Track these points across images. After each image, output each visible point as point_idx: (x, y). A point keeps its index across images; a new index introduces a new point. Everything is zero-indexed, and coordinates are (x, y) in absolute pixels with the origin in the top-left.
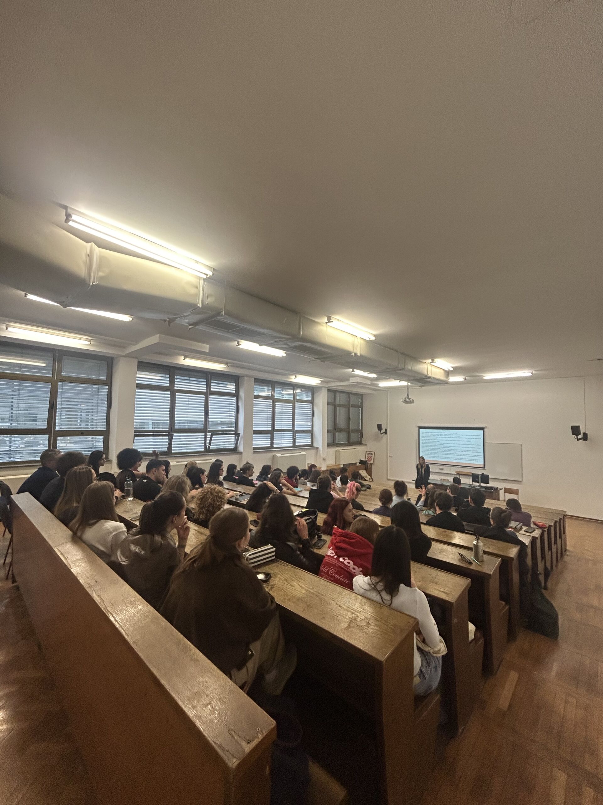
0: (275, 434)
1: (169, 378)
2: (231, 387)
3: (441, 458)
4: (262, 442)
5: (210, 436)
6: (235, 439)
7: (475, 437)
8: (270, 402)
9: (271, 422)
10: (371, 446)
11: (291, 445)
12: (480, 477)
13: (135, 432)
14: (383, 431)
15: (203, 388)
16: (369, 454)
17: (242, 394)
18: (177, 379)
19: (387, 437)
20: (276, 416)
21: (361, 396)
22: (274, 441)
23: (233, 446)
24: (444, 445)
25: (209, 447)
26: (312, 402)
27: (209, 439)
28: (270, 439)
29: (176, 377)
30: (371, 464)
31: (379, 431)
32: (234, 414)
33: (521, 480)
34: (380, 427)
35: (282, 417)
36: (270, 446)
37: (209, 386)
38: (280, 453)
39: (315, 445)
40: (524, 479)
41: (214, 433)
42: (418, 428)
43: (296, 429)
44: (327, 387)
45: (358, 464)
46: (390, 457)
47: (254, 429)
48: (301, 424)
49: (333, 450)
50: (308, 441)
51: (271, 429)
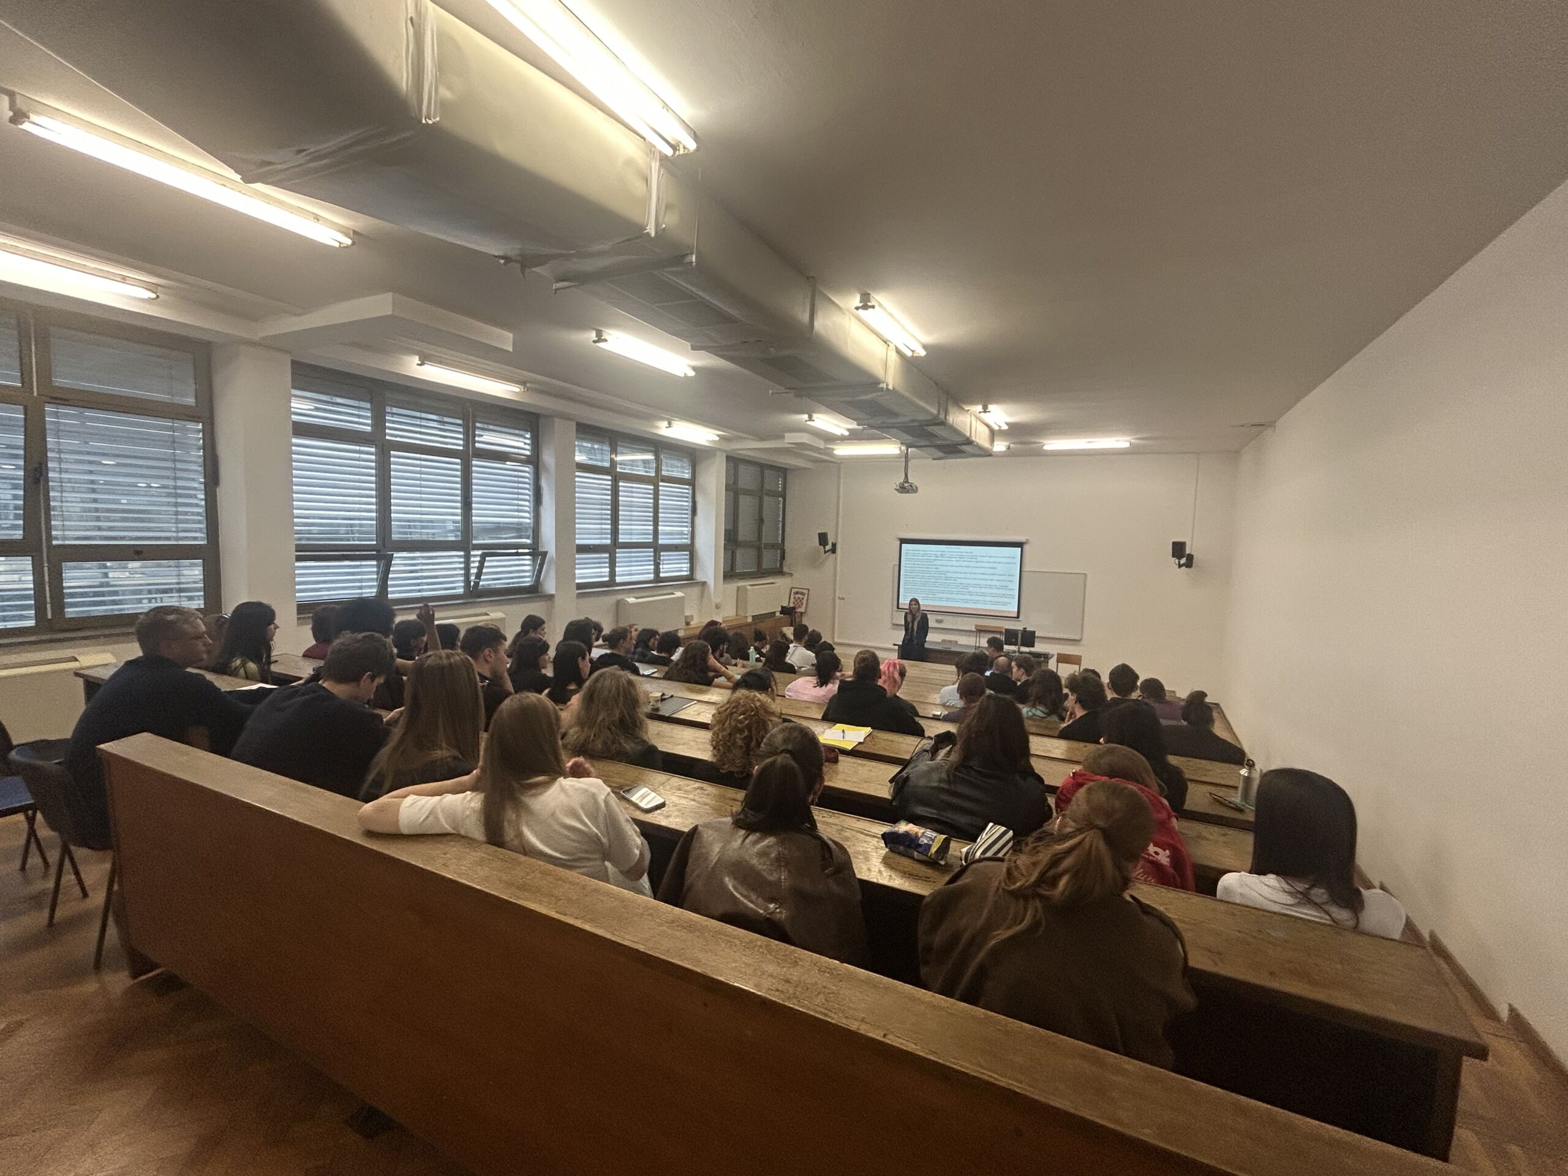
0: (619, 553)
1: (372, 410)
2: (519, 443)
3: (940, 599)
4: (591, 571)
5: (478, 559)
6: (534, 565)
7: (1004, 560)
8: (606, 481)
9: (609, 527)
10: (801, 577)
11: (651, 576)
12: (1020, 635)
13: (299, 548)
14: (828, 547)
15: (456, 442)
16: (797, 593)
17: (548, 458)
18: (393, 414)
19: (836, 558)
20: (620, 513)
21: (783, 472)
22: (617, 569)
23: (527, 581)
24: (949, 575)
25: (476, 584)
26: (692, 483)
27: (477, 564)
28: (607, 565)
29: (388, 409)
30: (802, 613)
31: (822, 547)
32: (527, 505)
33: (1077, 638)
34: (823, 539)
35: (632, 516)
36: (607, 579)
37: (469, 437)
38: (632, 595)
39: (699, 576)
40: (1084, 636)
41: (491, 550)
42: (899, 542)
43: (661, 542)
44: (725, 451)
45: (778, 614)
46: (840, 598)
47: (578, 542)
48: (672, 531)
49: (733, 586)
50: (683, 569)
51: (608, 542)
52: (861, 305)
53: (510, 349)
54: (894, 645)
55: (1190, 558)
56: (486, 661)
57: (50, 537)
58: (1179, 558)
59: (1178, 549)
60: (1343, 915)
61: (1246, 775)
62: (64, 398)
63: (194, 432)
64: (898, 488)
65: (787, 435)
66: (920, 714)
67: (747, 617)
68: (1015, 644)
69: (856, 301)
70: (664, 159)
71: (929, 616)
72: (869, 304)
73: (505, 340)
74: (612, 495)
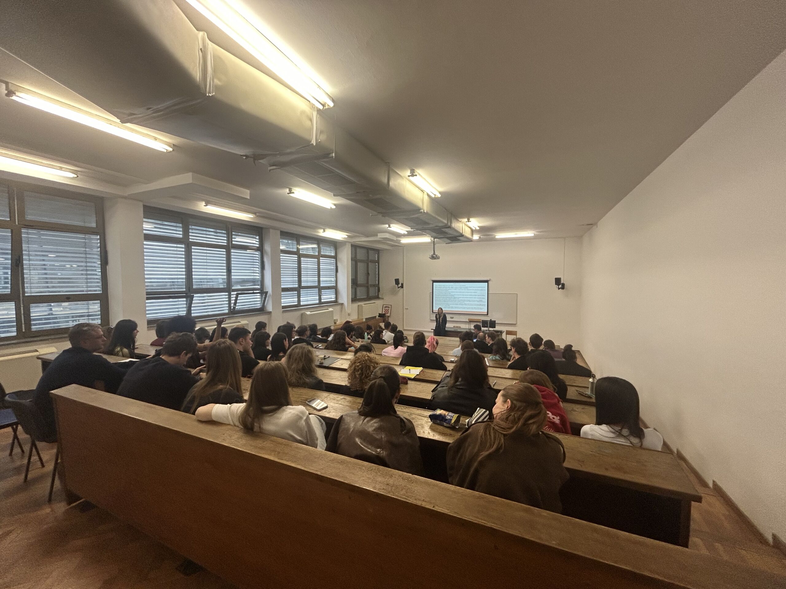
0: (302, 291)
1: (183, 227)
2: (253, 241)
3: (452, 307)
4: (289, 300)
5: (235, 296)
6: (261, 298)
7: (480, 289)
8: (295, 257)
9: (297, 279)
10: (387, 299)
11: (317, 302)
12: (489, 323)
13: (148, 294)
14: (400, 285)
15: (223, 241)
16: (386, 307)
17: (267, 248)
18: (192, 229)
19: (403, 290)
20: (302, 272)
21: (378, 251)
22: (301, 299)
23: (259, 306)
24: (455, 296)
25: (234, 308)
26: (335, 257)
27: (234, 299)
28: (296, 297)
29: (190, 227)
30: (388, 316)
31: (397, 285)
32: (258, 270)
33: (515, 323)
34: (397, 281)
35: (307, 274)
36: (296, 303)
37: (229, 239)
38: (309, 310)
39: (340, 301)
40: (518, 321)
41: (241, 292)
42: (432, 282)
43: (321, 285)
44: (350, 242)
45: (377, 317)
46: (406, 309)
47: (282, 286)
48: (326, 280)
49: (356, 305)
50: (332, 297)
51: (297, 286)
52: (410, 174)
53: (249, 198)
54: (432, 329)
55: (563, 285)
56: (241, 344)
57: (24, 292)
58: (559, 285)
59: (558, 281)
60: (635, 441)
61: (592, 381)
62: (31, 225)
63: (95, 240)
64: (431, 257)
65: (378, 234)
66: (445, 361)
67: (363, 319)
68: (487, 327)
69: (408, 173)
70: (319, 111)
71: (447, 315)
72: (414, 174)
73: (246, 193)
74: (298, 264)
